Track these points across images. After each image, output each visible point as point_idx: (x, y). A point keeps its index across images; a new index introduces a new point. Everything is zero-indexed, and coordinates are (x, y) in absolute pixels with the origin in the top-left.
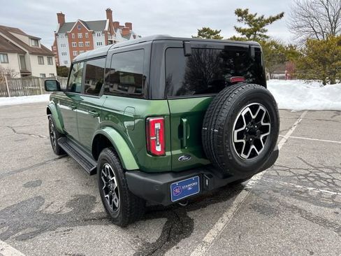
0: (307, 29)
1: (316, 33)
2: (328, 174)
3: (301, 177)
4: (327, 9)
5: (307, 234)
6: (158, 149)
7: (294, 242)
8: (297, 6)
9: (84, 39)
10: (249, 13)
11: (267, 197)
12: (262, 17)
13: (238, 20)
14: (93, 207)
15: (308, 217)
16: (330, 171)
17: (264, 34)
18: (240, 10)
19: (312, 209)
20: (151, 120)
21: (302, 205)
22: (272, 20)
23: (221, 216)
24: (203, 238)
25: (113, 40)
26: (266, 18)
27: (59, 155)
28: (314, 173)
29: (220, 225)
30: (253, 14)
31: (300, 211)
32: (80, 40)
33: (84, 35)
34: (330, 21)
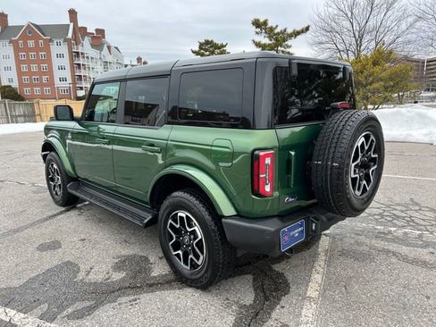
0: (329, 46)
1: (339, 51)
2: (402, 211)
3: (376, 217)
4: (352, 23)
5: (414, 278)
6: (268, 188)
7: (405, 287)
8: (318, 19)
9: (37, 49)
10: (269, 25)
11: (352, 241)
12: (285, 30)
13: (257, 33)
14: (150, 269)
15: (405, 259)
16: (404, 209)
17: (288, 50)
18: (258, 20)
19: (404, 250)
20: (262, 153)
21: (393, 247)
22: (296, 34)
23: (313, 267)
24: (305, 294)
25: (80, 51)
26: (289, 31)
27: (64, 206)
28: (388, 211)
29: (317, 278)
30: (274, 26)
31: (394, 254)
32: (31, 50)
33: (37, 43)
34: (355, 37)
